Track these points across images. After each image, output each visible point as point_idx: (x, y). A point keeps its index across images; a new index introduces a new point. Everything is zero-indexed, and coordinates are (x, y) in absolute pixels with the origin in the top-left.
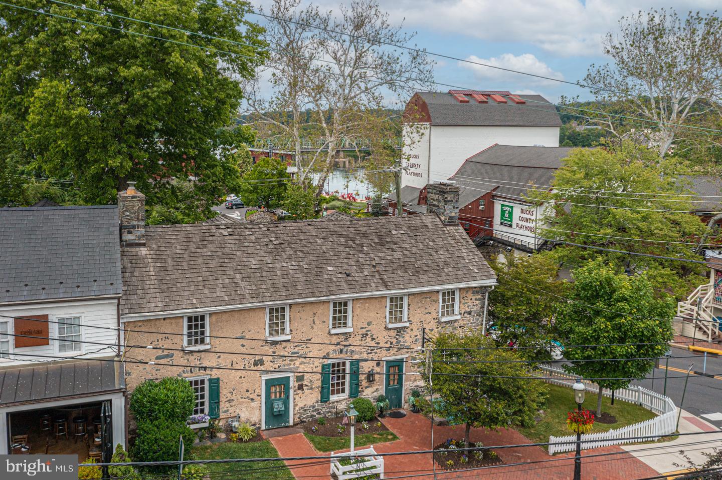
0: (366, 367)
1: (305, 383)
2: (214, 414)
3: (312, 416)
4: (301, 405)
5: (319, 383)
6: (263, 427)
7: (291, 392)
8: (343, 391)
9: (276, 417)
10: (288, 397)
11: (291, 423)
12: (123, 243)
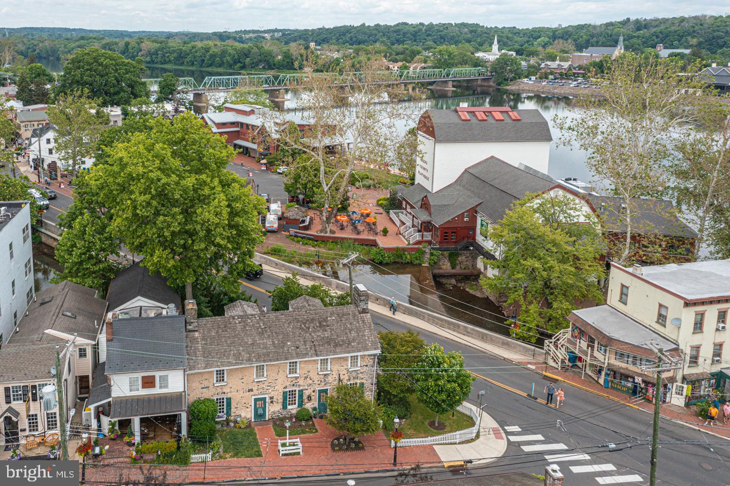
0: (306, 393)
1: (274, 400)
2: (229, 414)
3: (278, 416)
4: (272, 410)
5: (282, 400)
6: (253, 420)
7: (267, 404)
8: (295, 404)
9: (259, 416)
10: (265, 407)
11: (267, 419)
12: (187, 331)
